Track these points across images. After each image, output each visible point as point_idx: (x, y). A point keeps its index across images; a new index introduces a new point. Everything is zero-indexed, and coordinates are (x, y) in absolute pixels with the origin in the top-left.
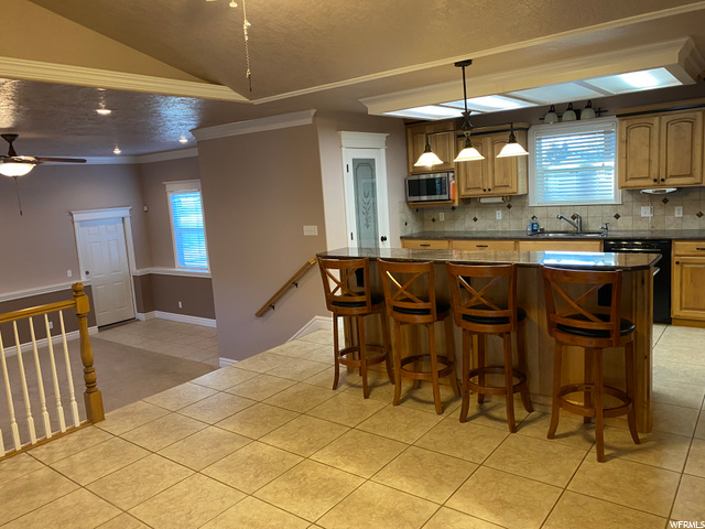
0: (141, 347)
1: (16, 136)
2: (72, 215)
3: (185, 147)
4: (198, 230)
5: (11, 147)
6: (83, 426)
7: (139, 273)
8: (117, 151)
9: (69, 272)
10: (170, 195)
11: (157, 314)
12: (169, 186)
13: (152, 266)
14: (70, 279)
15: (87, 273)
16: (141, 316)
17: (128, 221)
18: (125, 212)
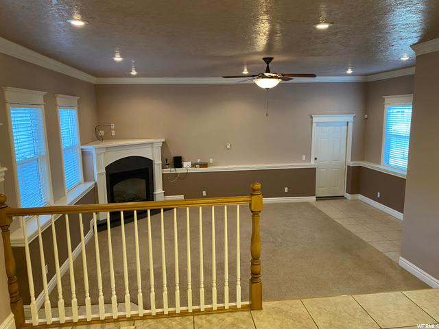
0: (339, 222)
1: (272, 59)
2: (312, 117)
3: (407, 66)
4: (405, 137)
5: (268, 67)
6: (244, 308)
7: (352, 164)
8: (350, 71)
9: (304, 156)
10: (386, 107)
11: (360, 197)
12: (388, 100)
13: (363, 159)
14: (304, 161)
15: (316, 159)
16: (348, 196)
17: (351, 125)
18: (350, 118)
